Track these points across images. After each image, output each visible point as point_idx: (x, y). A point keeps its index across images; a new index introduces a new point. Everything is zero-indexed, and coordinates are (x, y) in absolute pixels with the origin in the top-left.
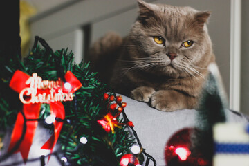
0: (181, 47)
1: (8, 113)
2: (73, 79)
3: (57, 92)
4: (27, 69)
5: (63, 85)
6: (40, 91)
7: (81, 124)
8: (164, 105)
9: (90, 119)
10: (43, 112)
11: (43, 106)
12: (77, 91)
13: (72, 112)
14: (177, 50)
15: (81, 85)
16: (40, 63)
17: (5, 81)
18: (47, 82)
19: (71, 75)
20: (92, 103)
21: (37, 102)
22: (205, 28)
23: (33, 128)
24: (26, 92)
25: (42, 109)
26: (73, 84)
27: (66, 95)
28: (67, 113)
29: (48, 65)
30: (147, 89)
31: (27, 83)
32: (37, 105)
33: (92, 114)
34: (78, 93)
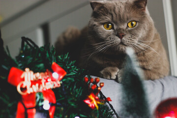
0: (127, 28)
1: (10, 105)
2: (59, 69)
3: (47, 81)
4: (20, 65)
5: (51, 75)
6: (33, 83)
7: (69, 105)
9: (76, 100)
10: (38, 99)
11: (38, 95)
12: (63, 78)
13: (61, 96)
14: (124, 30)
15: (65, 74)
16: (30, 59)
17: (3, 78)
18: (38, 74)
19: (56, 65)
20: (75, 87)
21: (32, 91)
22: (147, 11)
23: (32, 114)
24: (22, 85)
26: (59, 73)
27: (55, 83)
28: (57, 97)
29: (36, 59)
31: (22, 77)
32: (33, 94)
33: (76, 96)
34: (64, 80)
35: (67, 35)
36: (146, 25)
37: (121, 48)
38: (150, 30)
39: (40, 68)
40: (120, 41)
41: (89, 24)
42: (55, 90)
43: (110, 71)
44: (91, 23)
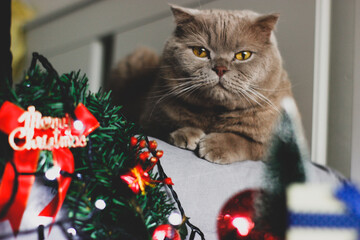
0: (234, 60)
2: (87, 115)
3: (63, 134)
4: (20, 100)
5: (72, 124)
6: (39, 132)
7: (97, 180)
8: (217, 154)
9: (110, 174)
10: (42, 163)
11: (43, 154)
12: (92, 133)
13: (84, 163)
15: (98, 125)
16: (39, 92)
18: (48, 120)
19: (84, 109)
20: (113, 151)
21: (34, 148)
22: (273, 38)
23: (27, 185)
24: (19, 133)
25: (42, 158)
26: (87, 122)
27: (77, 138)
28: (77, 163)
29: (51, 94)
30: (193, 130)
31: (20, 120)
32: (34, 152)
33: (113, 167)
34: (94, 136)
35: (134, 60)
36: (268, 61)
37: (217, 93)
38: (273, 72)
39: (54, 109)
40: (218, 81)
41: (167, 45)
42: (75, 151)
43: (187, 135)
44: (170, 45)
